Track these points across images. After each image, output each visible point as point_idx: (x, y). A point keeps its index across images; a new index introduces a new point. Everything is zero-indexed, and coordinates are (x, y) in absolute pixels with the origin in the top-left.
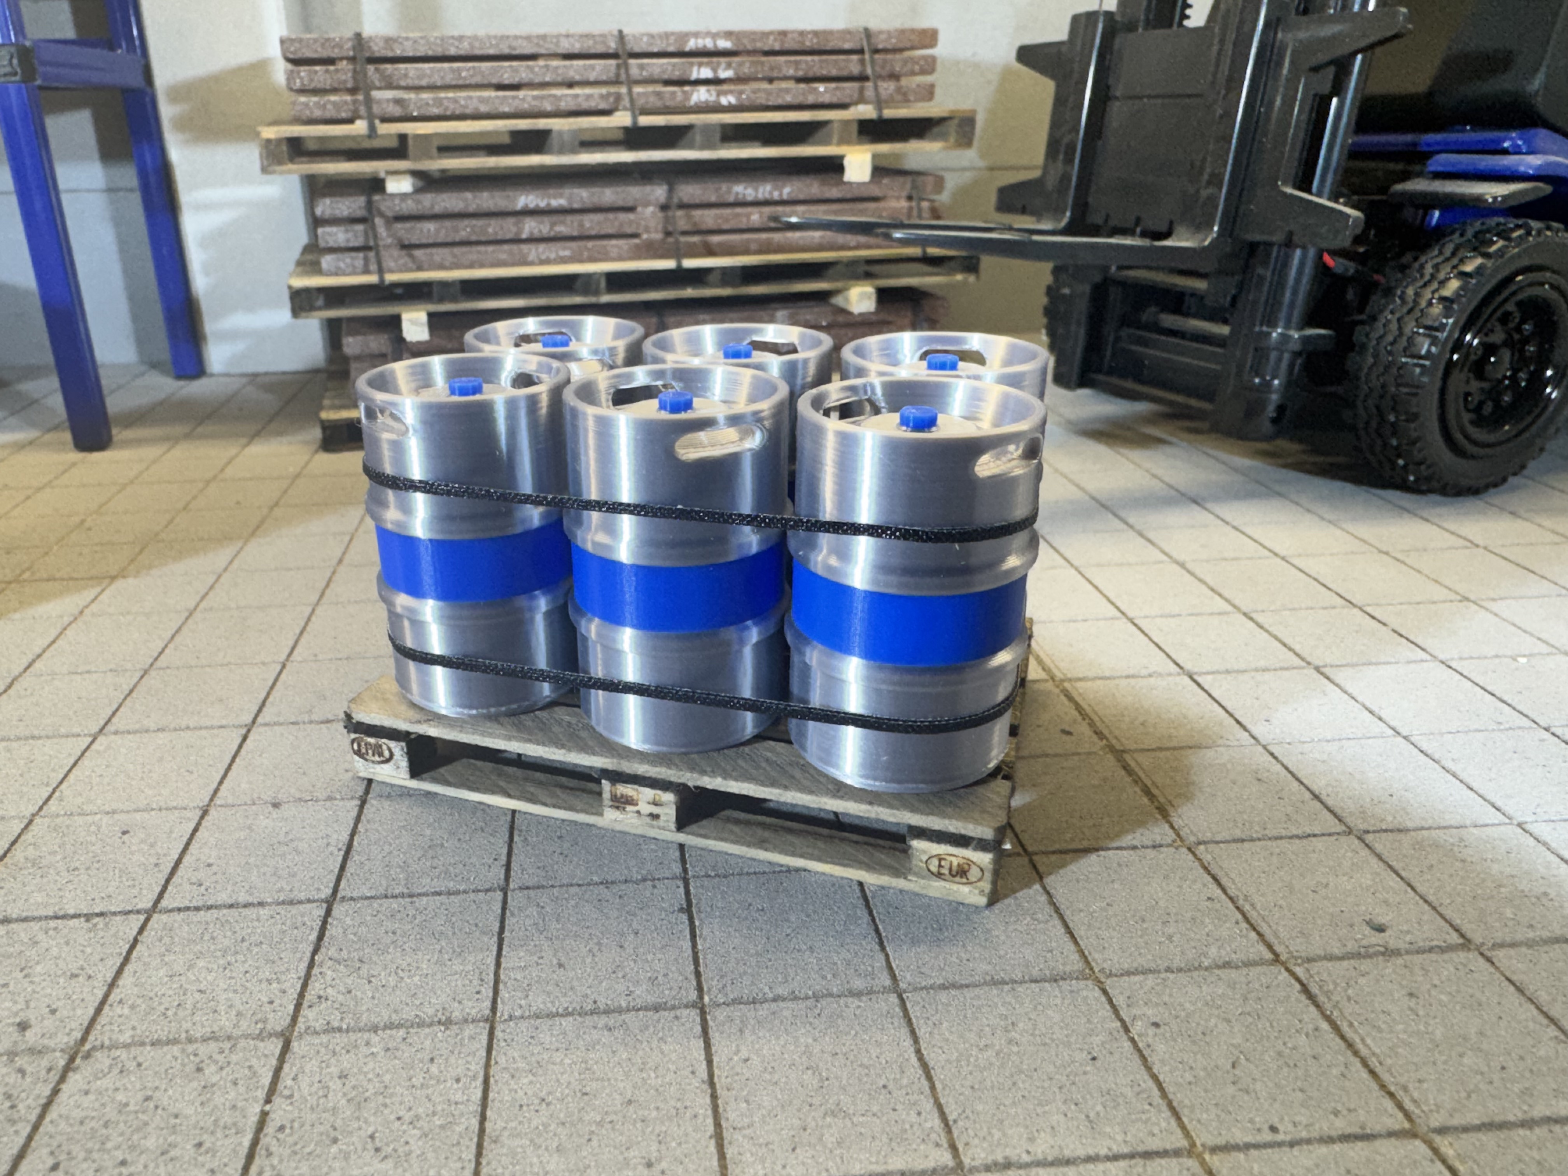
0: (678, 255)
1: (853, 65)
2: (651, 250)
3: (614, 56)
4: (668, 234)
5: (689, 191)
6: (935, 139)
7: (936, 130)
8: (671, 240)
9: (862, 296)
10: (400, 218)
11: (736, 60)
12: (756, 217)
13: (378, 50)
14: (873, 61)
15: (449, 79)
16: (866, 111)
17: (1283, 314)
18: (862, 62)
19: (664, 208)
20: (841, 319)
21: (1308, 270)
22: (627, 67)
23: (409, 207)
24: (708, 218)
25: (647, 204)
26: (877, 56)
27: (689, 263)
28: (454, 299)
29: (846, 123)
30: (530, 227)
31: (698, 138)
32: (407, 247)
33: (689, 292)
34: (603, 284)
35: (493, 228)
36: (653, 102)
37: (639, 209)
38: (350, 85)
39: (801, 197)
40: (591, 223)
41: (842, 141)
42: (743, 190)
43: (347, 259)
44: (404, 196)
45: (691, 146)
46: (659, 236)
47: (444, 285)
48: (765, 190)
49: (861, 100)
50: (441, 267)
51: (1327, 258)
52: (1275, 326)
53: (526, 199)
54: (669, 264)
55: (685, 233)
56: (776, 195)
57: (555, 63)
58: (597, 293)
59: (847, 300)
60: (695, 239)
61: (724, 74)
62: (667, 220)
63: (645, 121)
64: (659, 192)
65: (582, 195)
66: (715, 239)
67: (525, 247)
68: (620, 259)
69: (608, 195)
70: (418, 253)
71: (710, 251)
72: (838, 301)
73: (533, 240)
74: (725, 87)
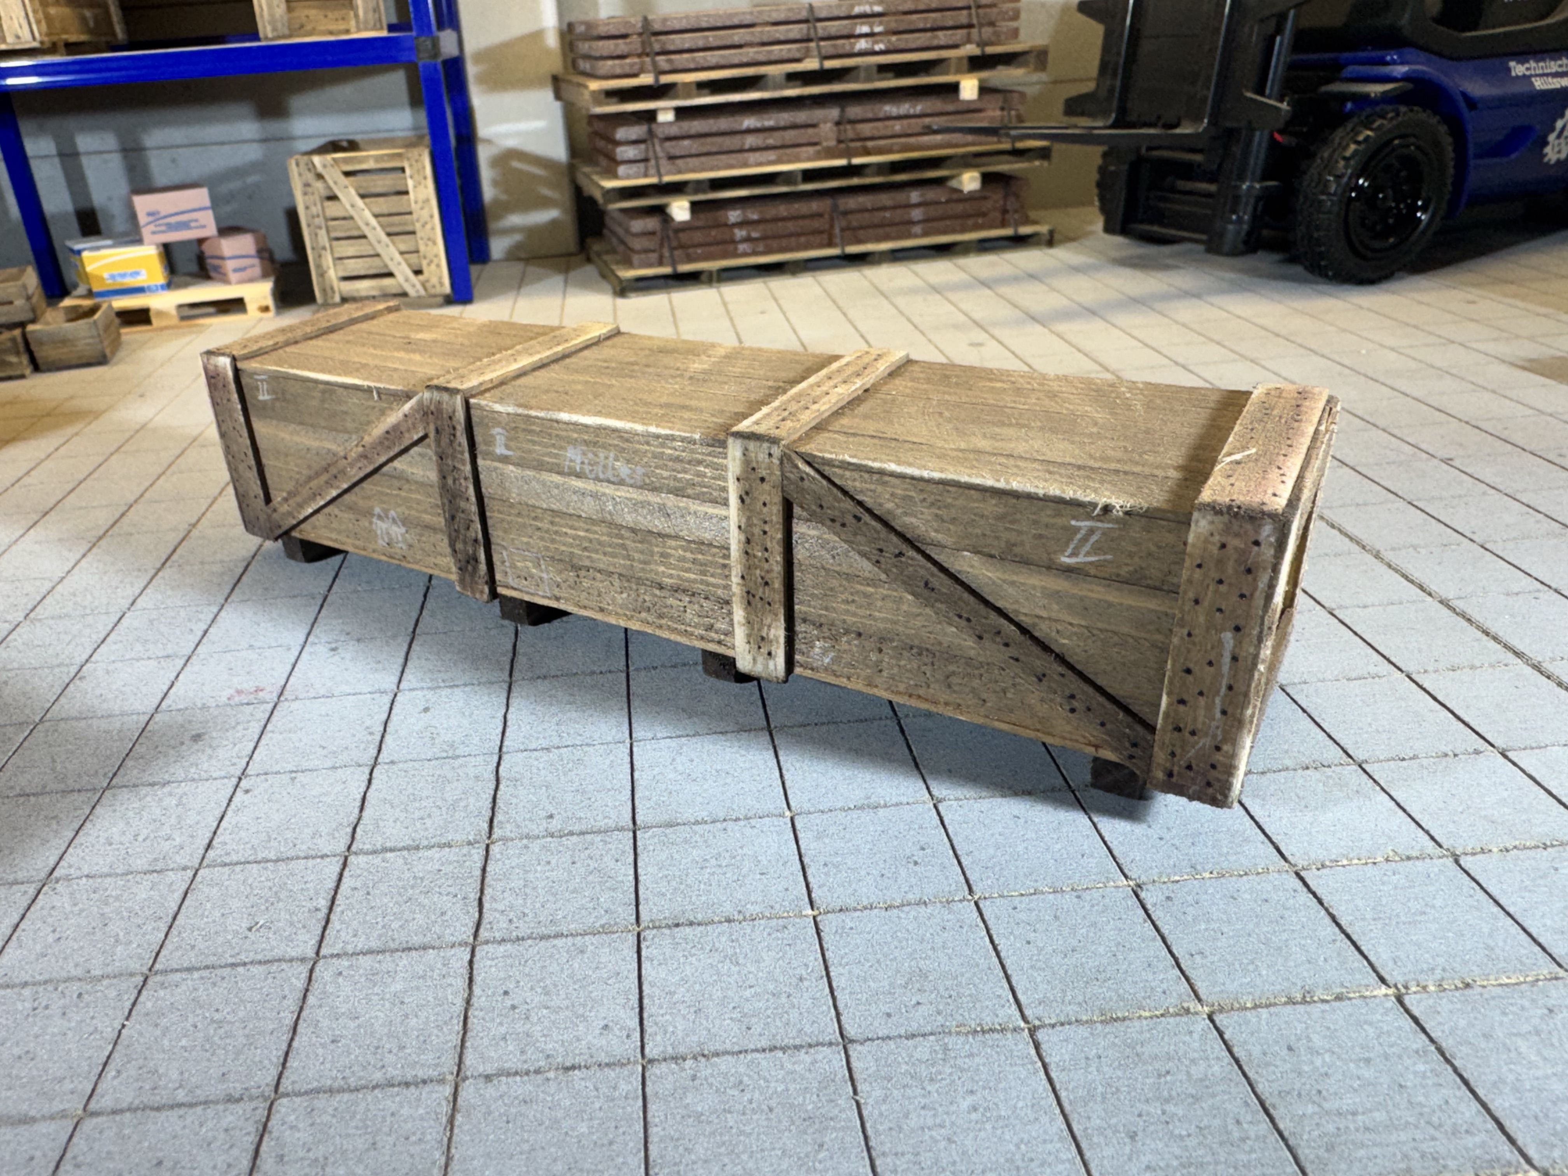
0: (849, 154)
1: (963, 17)
2: (830, 153)
3: (806, 21)
4: (840, 141)
5: (855, 111)
6: (1020, 66)
7: (1021, 59)
8: (843, 146)
9: (972, 179)
10: (669, 139)
11: (885, 19)
12: (898, 127)
13: (657, 27)
14: (978, 15)
15: (701, 44)
16: (971, 49)
17: (1249, 173)
18: (970, 15)
19: (838, 123)
20: (955, 196)
21: (1264, 145)
22: (815, 28)
23: (674, 131)
24: (866, 129)
25: (825, 122)
26: (981, 11)
27: (856, 161)
28: (704, 192)
29: (960, 59)
30: (750, 141)
31: (862, 74)
32: (672, 158)
33: (855, 181)
34: (800, 178)
35: (728, 142)
36: (831, 51)
37: (822, 126)
38: (640, 51)
39: (929, 111)
40: (790, 136)
41: (959, 71)
42: (890, 109)
43: (634, 169)
44: (670, 124)
45: (856, 80)
46: (833, 143)
47: (698, 182)
48: (905, 108)
49: (969, 41)
50: (693, 171)
51: (1277, 136)
52: (1243, 182)
53: (749, 122)
54: (841, 162)
55: (852, 140)
56: (912, 111)
57: (768, 29)
58: (795, 183)
59: (961, 182)
60: (858, 144)
61: (878, 29)
62: (839, 131)
63: (829, 64)
64: (834, 113)
65: (785, 117)
66: (870, 144)
67: (746, 155)
68: (809, 159)
69: (801, 116)
70: (680, 162)
71: (867, 152)
72: (953, 183)
73: (752, 150)
74: (878, 38)
